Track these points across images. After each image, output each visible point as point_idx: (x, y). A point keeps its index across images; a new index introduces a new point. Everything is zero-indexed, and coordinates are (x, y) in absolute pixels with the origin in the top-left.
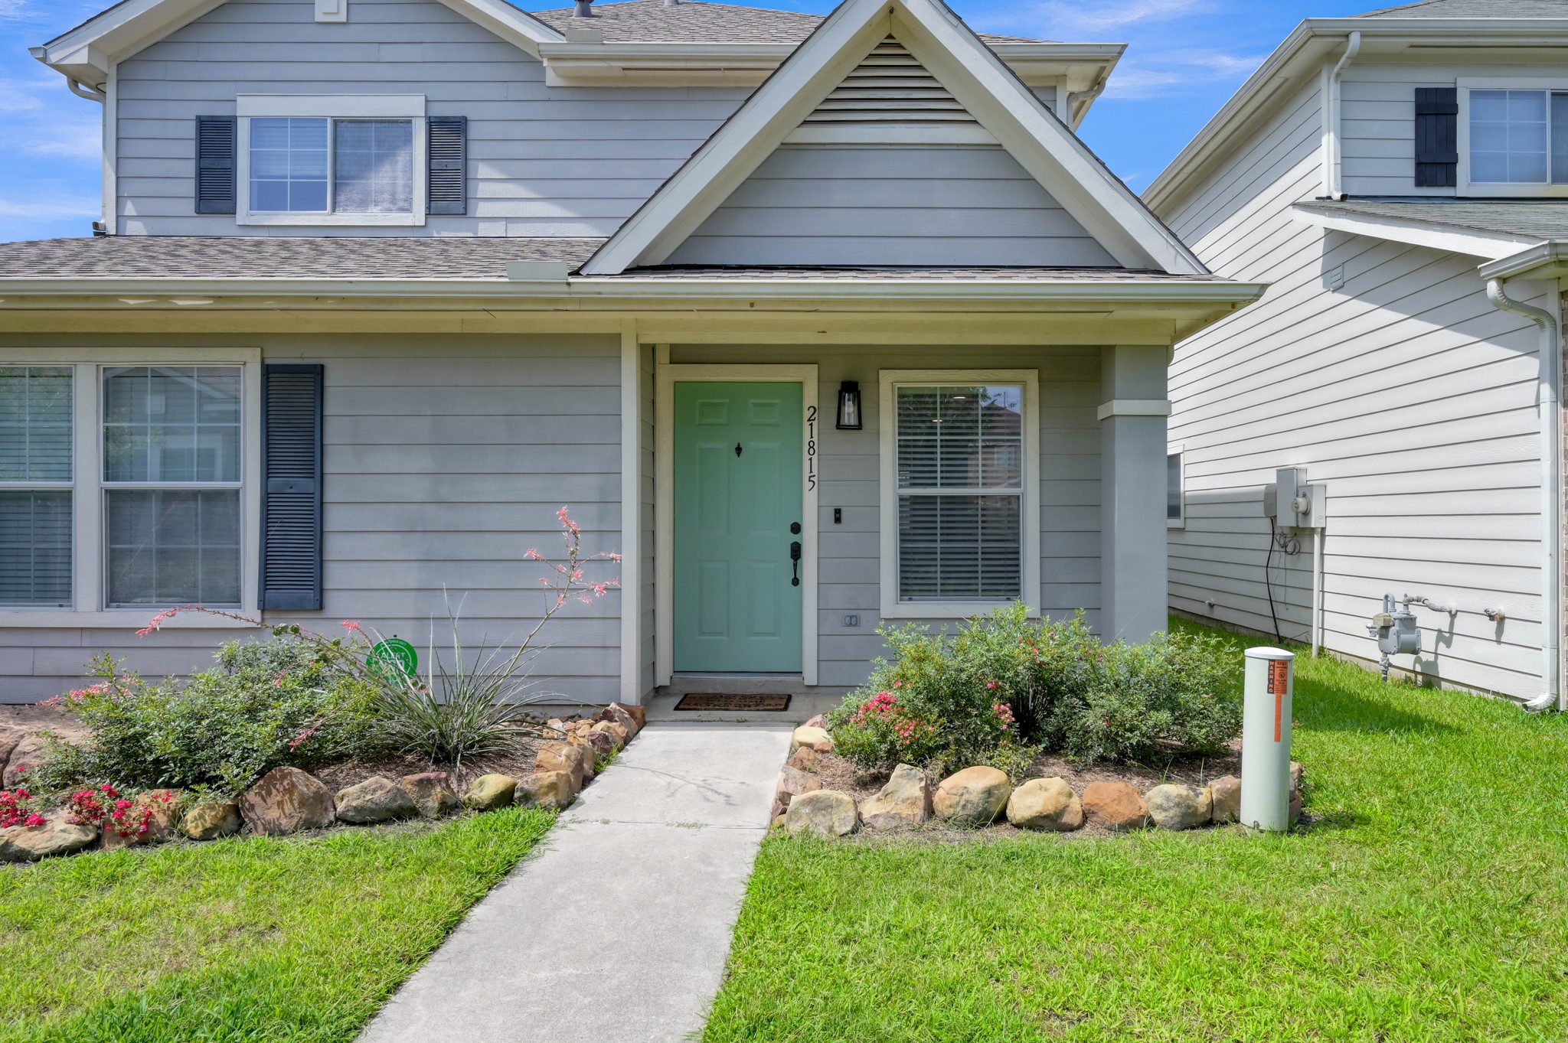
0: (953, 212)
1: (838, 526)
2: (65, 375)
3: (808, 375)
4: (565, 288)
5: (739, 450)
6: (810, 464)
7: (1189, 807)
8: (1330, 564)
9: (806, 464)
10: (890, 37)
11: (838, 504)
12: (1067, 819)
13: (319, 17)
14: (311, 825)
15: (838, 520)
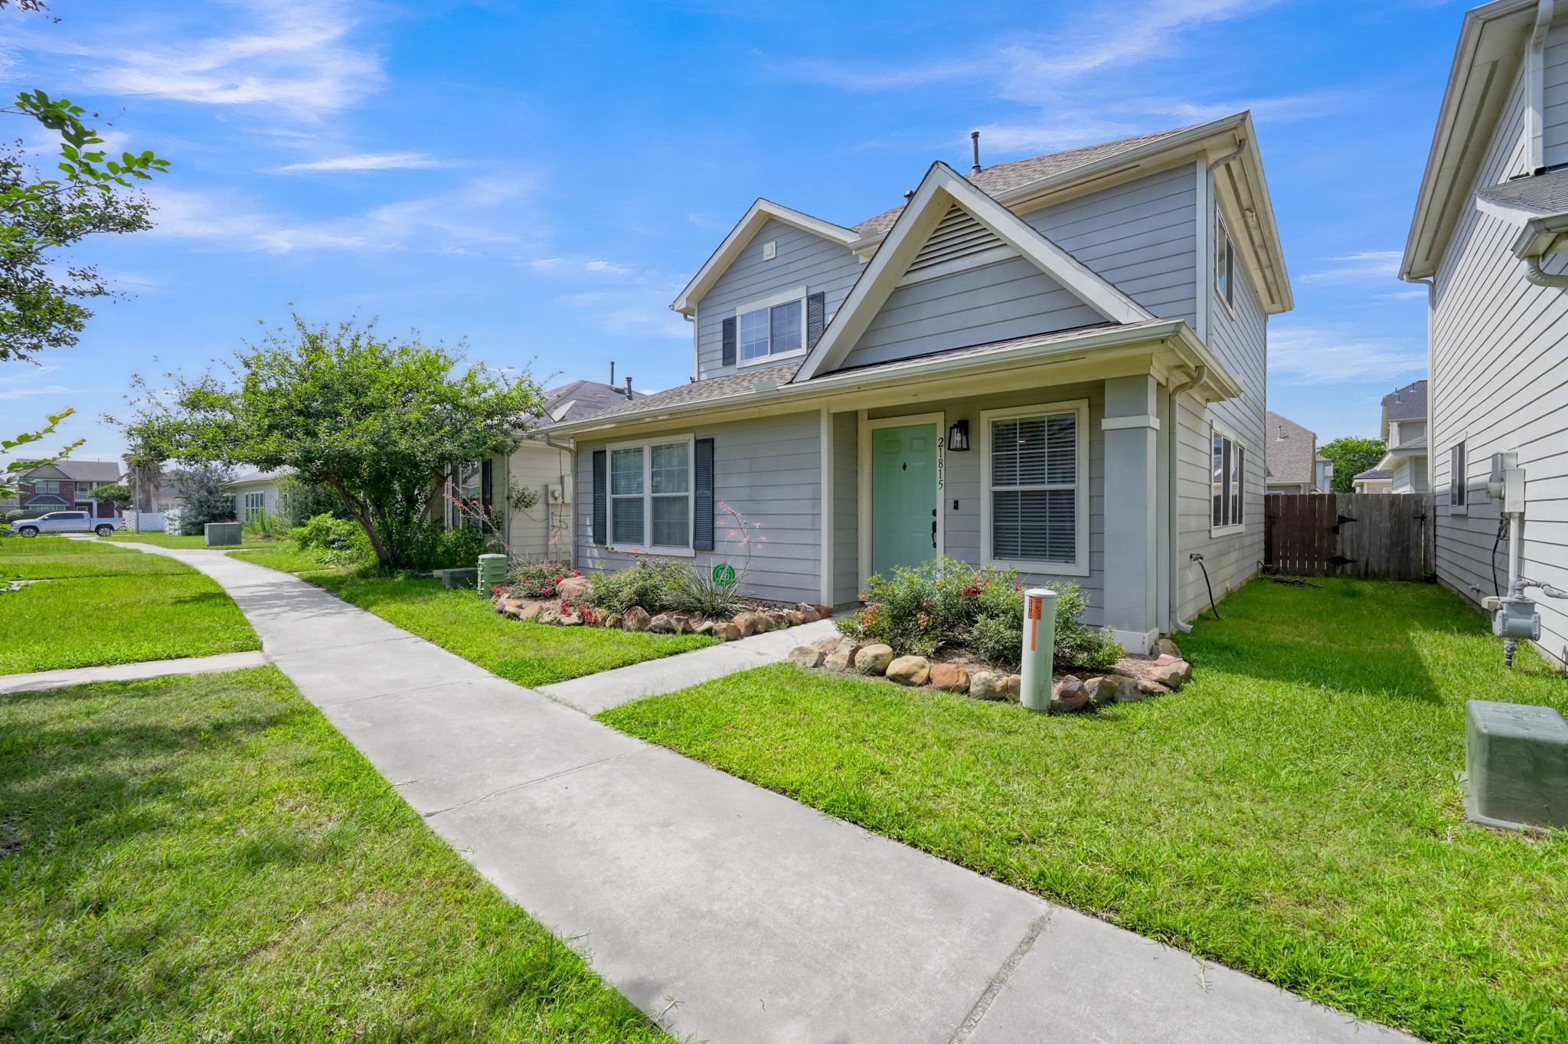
0: (991, 307)
1: (956, 512)
2: (640, 450)
3: (938, 419)
4: (777, 392)
5: (905, 467)
6: (939, 474)
9: (938, 472)
10: (954, 206)
11: (956, 497)
13: (766, 258)
14: (640, 629)
15: (956, 507)
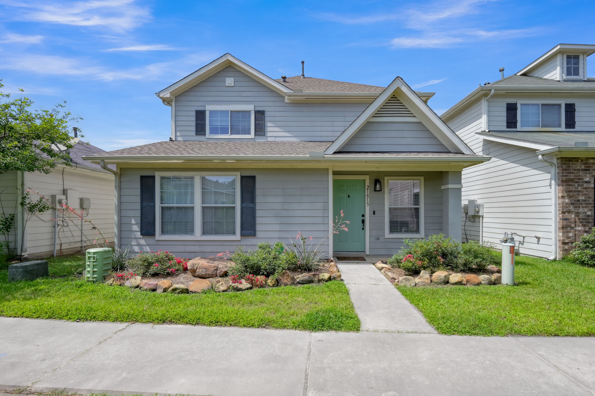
1: (374, 215)
2: (192, 178)
3: (367, 178)
4: (323, 158)
5: (349, 196)
6: (367, 200)
7: (490, 280)
8: (484, 225)
9: (366, 200)
10: (394, 96)
11: (374, 210)
12: (463, 283)
13: (227, 85)
14: (293, 284)
15: (374, 214)
